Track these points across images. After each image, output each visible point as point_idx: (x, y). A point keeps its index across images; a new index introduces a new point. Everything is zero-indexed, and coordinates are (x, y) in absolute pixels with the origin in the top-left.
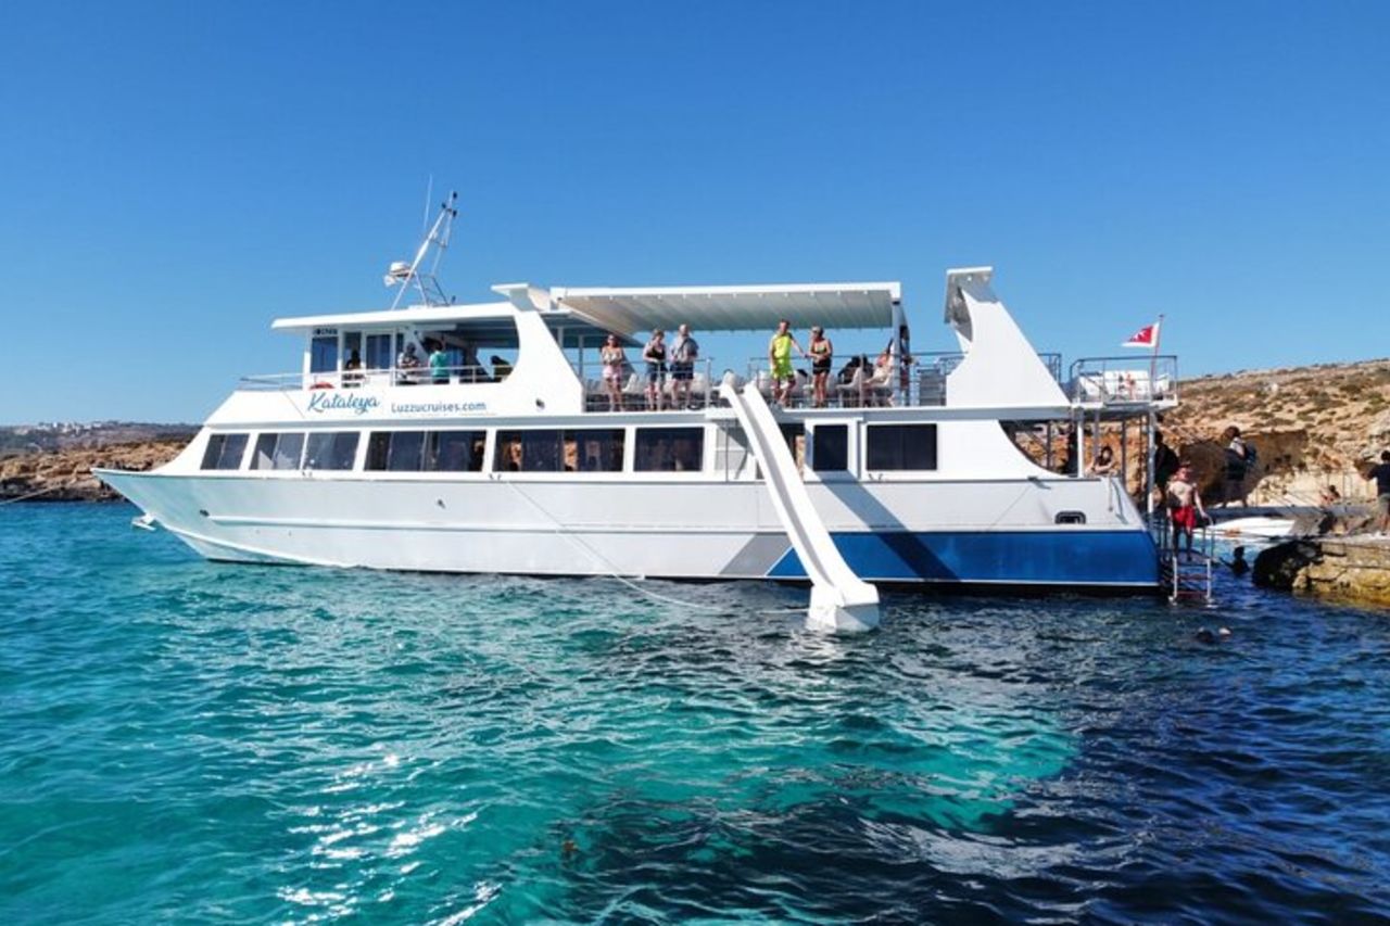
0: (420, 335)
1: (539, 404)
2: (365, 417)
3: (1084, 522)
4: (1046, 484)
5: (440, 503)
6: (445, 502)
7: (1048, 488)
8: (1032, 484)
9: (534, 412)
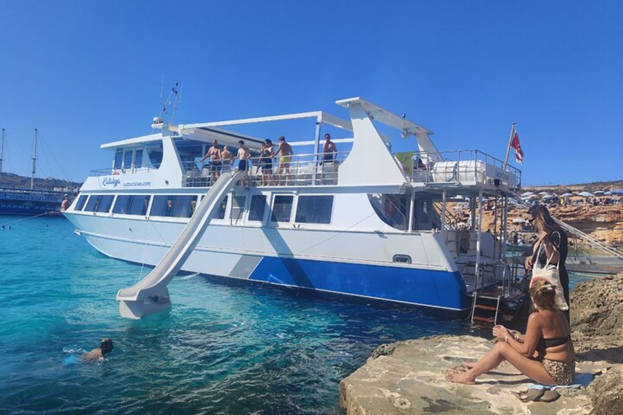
0: (149, 150)
1: (167, 182)
2: (116, 188)
3: (410, 263)
4: (385, 235)
5: (130, 229)
6: (132, 230)
7: (386, 238)
8: (377, 235)
9: (165, 187)
